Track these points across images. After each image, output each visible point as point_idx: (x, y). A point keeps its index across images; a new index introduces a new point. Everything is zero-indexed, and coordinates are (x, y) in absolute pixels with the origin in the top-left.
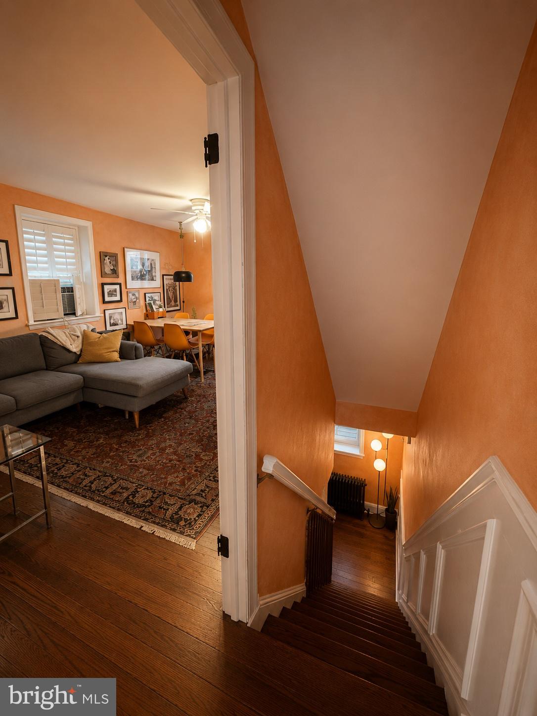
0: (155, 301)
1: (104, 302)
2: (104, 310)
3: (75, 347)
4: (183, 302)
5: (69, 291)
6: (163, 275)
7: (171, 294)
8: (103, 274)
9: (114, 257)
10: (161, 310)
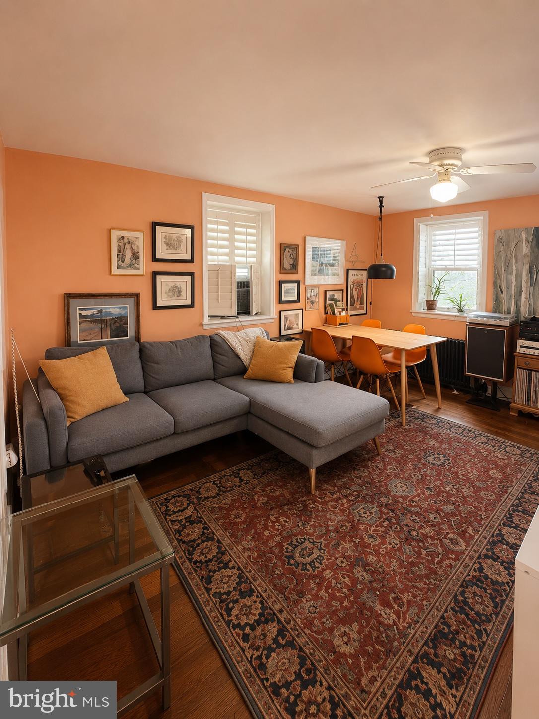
0: (336, 301)
1: (280, 302)
2: (280, 312)
3: (244, 353)
4: (371, 304)
5: (244, 287)
6: (348, 270)
7: (355, 293)
8: (282, 270)
9: (295, 248)
10: (344, 314)
